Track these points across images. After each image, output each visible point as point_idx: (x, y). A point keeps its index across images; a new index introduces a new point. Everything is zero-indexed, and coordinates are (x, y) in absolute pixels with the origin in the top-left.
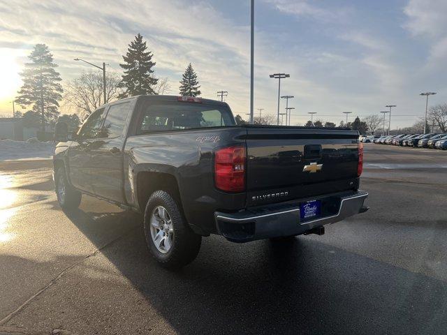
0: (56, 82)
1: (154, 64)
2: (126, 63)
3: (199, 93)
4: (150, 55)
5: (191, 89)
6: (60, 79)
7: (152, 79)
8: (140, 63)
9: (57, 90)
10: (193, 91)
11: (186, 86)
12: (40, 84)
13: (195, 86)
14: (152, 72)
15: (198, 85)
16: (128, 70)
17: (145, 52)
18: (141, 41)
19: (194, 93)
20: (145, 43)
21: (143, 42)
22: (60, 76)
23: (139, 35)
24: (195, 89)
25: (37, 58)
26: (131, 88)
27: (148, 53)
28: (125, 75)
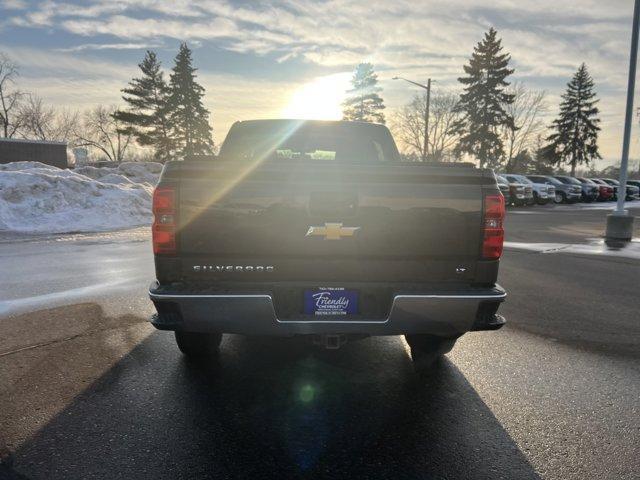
0: (378, 111)
1: (512, 72)
2: (468, 76)
3: (595, 111)
4: (506, 58)
5: (582, 106)
6: (383, 107)
7: (506, 96)
8: (489, 73)
9: (379, 121)
10: (584, 109)
11: (572, 102)
12: (360, 115)
13: (588, 101)
14: (506, 84)
15: (594, 99)
16: (468, 86)
17: (498, 55)
18: (494, 39)
19: (585, 112)
20: (499, 42)
21: (496, 41)
22: (383, 103)
23: (491, 30)
24: (587, 105)
25: (360, 82)
26: (472, 111)
27: (503, 56)
28: (465, 93)
